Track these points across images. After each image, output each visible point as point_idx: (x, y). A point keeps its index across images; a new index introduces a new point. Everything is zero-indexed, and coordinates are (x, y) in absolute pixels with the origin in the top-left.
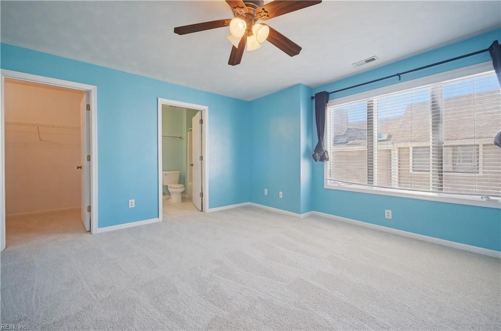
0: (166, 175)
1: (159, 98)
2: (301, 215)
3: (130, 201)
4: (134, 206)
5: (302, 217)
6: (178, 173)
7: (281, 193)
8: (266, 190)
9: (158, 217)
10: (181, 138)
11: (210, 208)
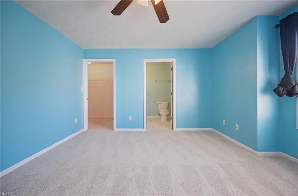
0: (160, 103)
1: (144, 59)
2: (258, 152)
3: (129, 117)
4: (131, 120)
5: (258, 155)
6: (167, 103)
7: (237, 126)
8: (224, 121)
9: (144, 128)
10: (169, 81)
11: (177, 128)
